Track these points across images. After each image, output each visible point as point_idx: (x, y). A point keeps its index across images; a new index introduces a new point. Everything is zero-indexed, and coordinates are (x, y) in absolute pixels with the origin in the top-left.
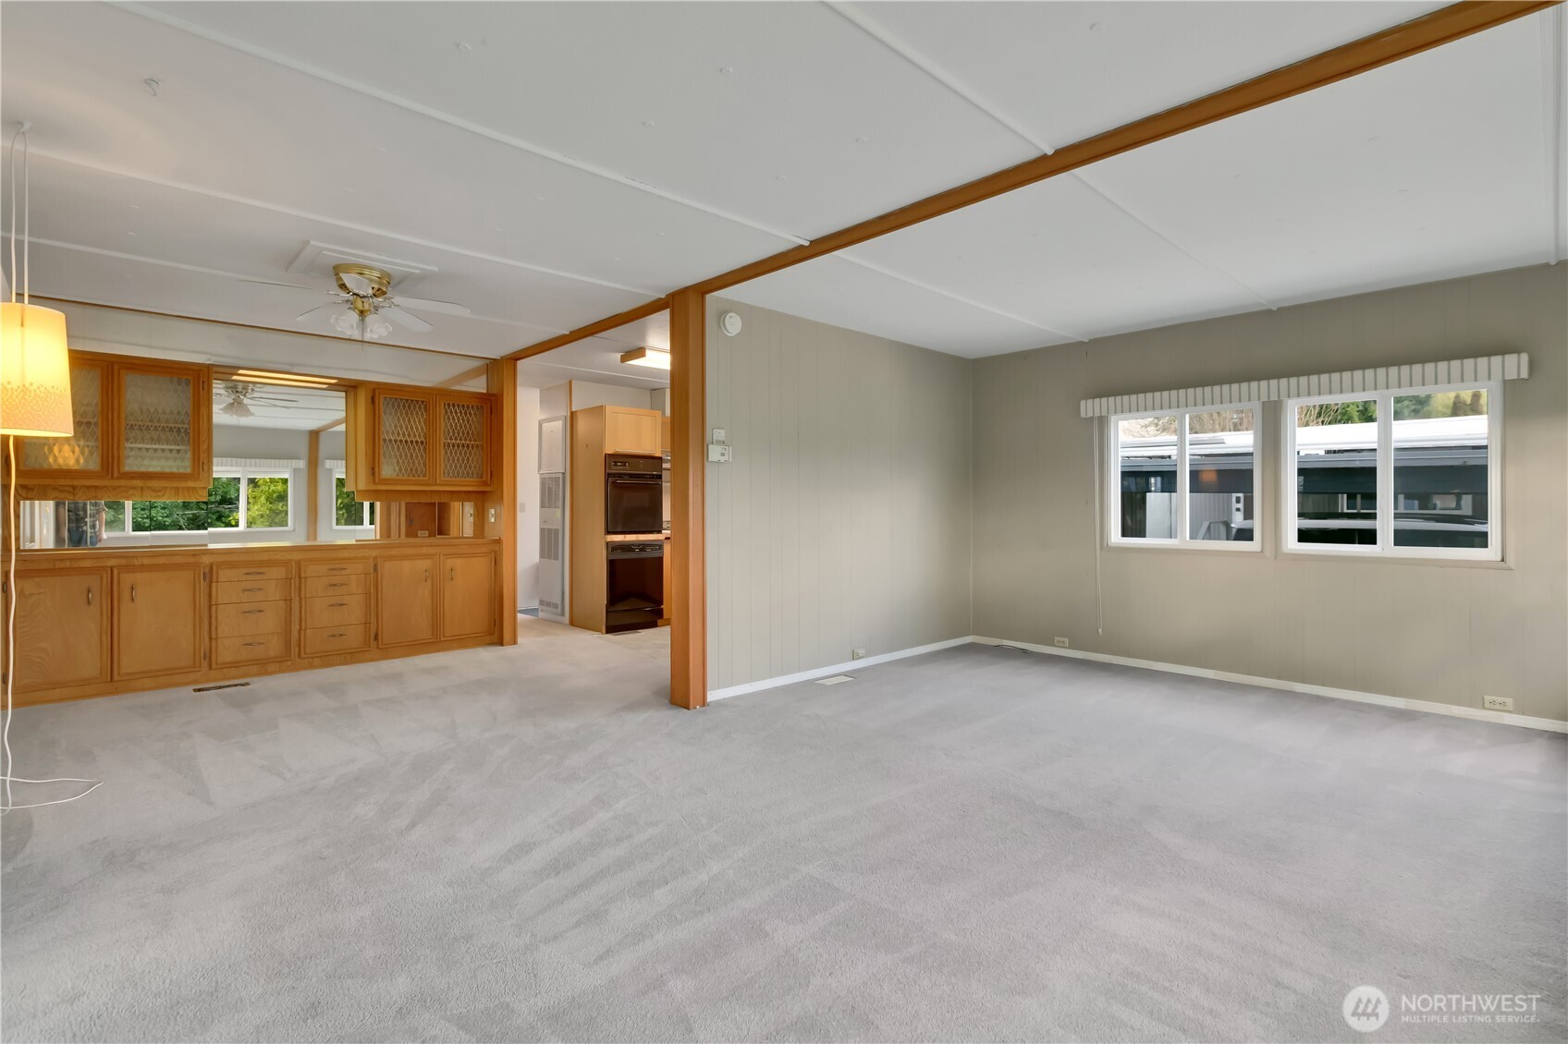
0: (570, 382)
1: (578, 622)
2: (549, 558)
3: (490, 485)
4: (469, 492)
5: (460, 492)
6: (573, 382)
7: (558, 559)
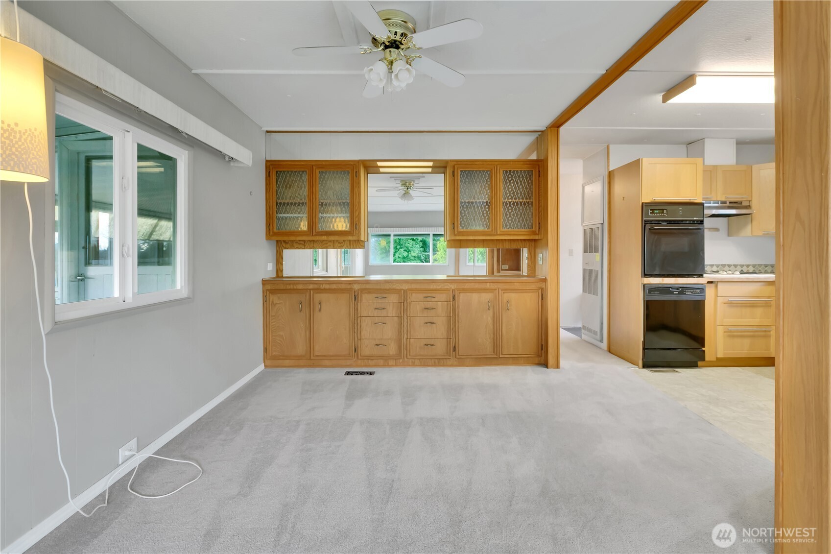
0: (608, 147)
1: (614, 350)
2: (590, 293)
3: (538, 235)
4: (524, 240)
5: (518, 240)
6: (611, 147)
7: (597, 295)
